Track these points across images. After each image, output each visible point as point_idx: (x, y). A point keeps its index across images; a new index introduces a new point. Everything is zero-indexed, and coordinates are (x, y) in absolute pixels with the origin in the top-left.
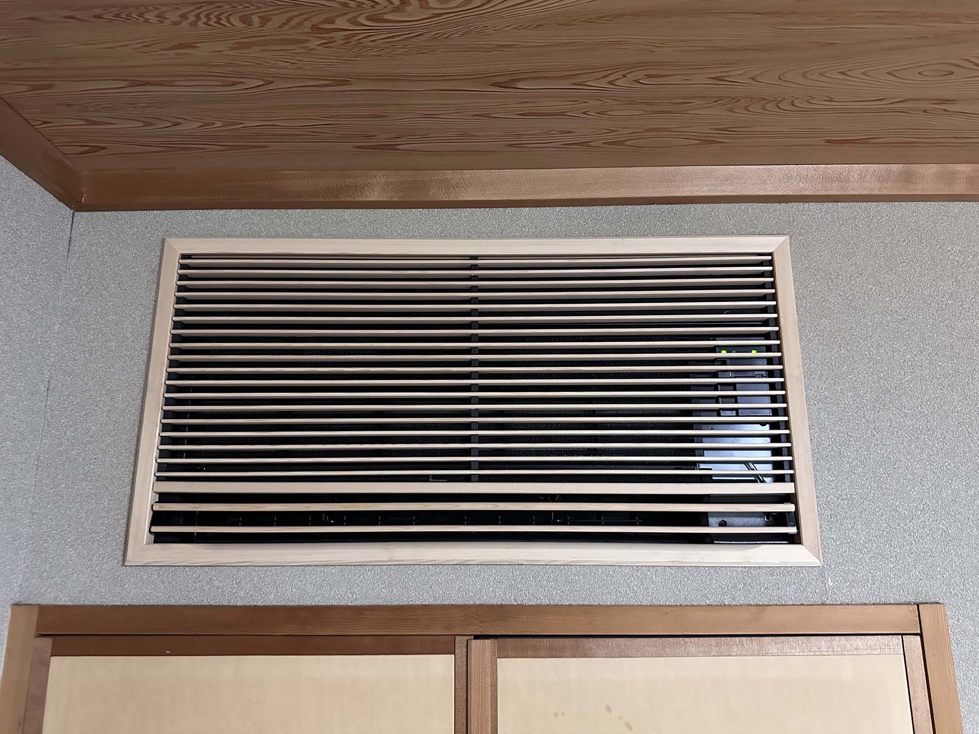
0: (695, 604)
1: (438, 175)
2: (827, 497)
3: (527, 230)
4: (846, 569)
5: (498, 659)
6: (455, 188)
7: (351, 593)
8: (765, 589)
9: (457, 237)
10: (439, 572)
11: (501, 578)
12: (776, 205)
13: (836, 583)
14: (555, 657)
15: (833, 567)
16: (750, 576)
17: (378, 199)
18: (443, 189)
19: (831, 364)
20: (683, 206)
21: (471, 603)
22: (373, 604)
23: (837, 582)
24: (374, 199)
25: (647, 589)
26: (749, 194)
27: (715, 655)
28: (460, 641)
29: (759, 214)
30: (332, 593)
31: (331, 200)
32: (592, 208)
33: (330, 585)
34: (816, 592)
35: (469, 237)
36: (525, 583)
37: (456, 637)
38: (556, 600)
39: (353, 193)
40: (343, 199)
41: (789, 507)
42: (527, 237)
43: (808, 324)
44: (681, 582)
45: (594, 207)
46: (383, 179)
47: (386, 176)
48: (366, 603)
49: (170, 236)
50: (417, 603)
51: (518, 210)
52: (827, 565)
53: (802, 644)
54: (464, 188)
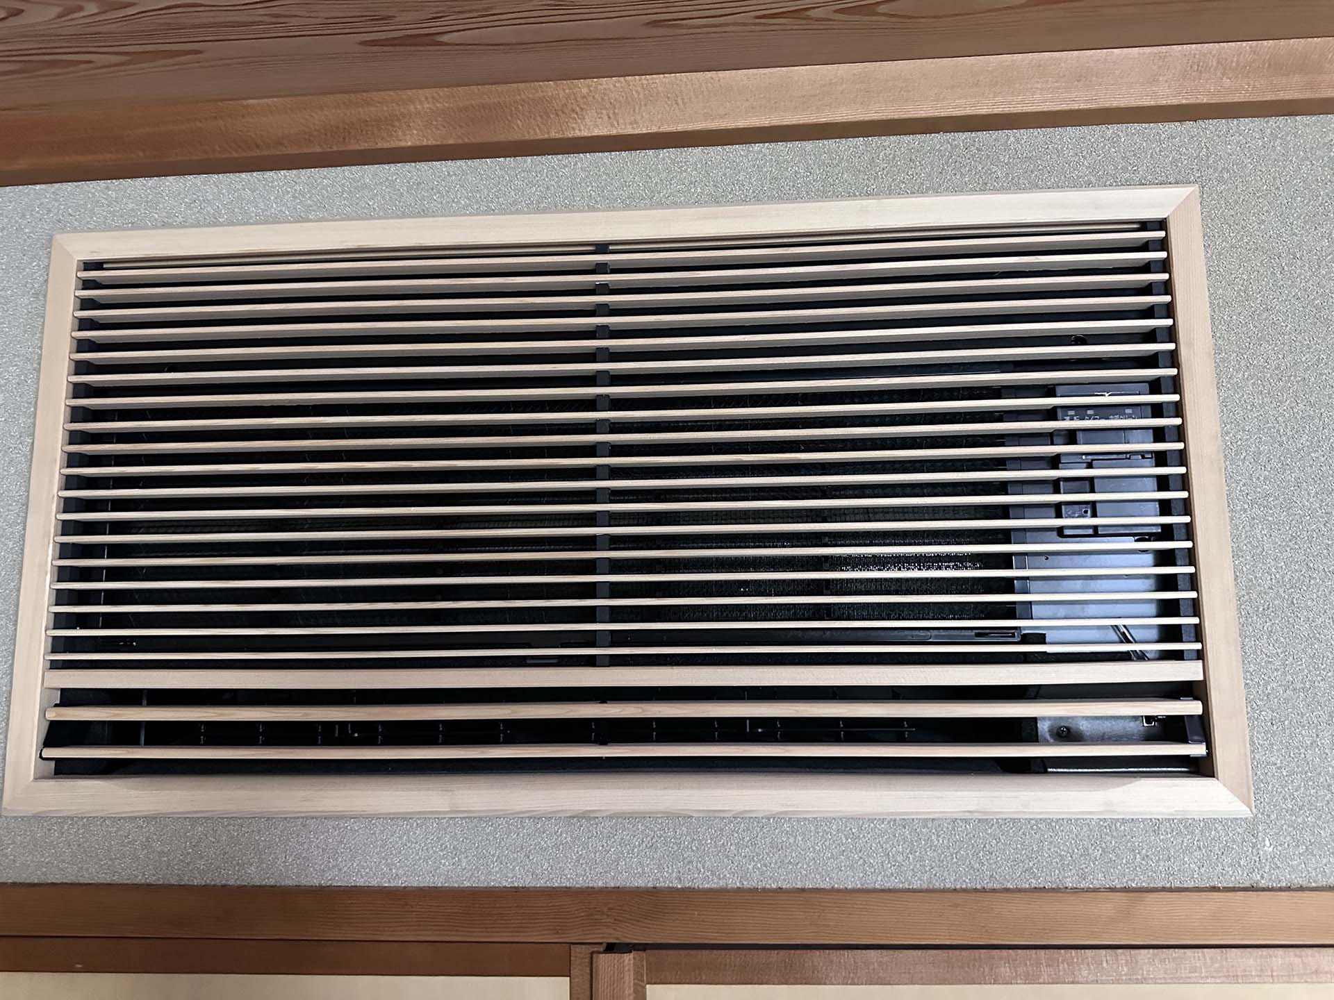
0: (1009, 886)
1: (528, 91)
2: (1265, 686)
3: (699, 190)
4: (1299, 820)
5: (648, 986)
6: (560, 113)
7: (387, 865)
8: (1143, 859)
9: (569, 209)
10: (542, 830)
11: (654, 840)
12: (1172, 125)
13: (1279, 848)
14: (751, 984)
15: (1273, 817)
16: (1114, 834)
17: (418, 143)
18: (539, 118)
19: (1278, 431)
20: (995, 134)
21: (600, 884)
22: (426, 885)
23: (1281, 845)
24: (409, 144)
25: (921, 859)
26: (1122, 105)
27: (1047, 981)
28: (580, 953)
29: (1141, 144)
30: (355, 865)
31: (335, 149)
32: (820, 143)
33: (351, 850)
34: (1240, 866)
35: (592, 209)
36: (697, 848)
37: (572, 946)
38: (754, 881)
39: (373, 134)
40: (357, 147)
41: (1192, 708)
42: (698, 203)
43: (1235, 354)
44: (985, 846)
45: (826, 142)
46: (426, 106)
47: (433, 98)
48: (415, 882)
49: (63, 230)
50: (505, 884)
51: (681, 153)
52: (1263, 814)
53: (1212, 963)
54: (577, 113)
